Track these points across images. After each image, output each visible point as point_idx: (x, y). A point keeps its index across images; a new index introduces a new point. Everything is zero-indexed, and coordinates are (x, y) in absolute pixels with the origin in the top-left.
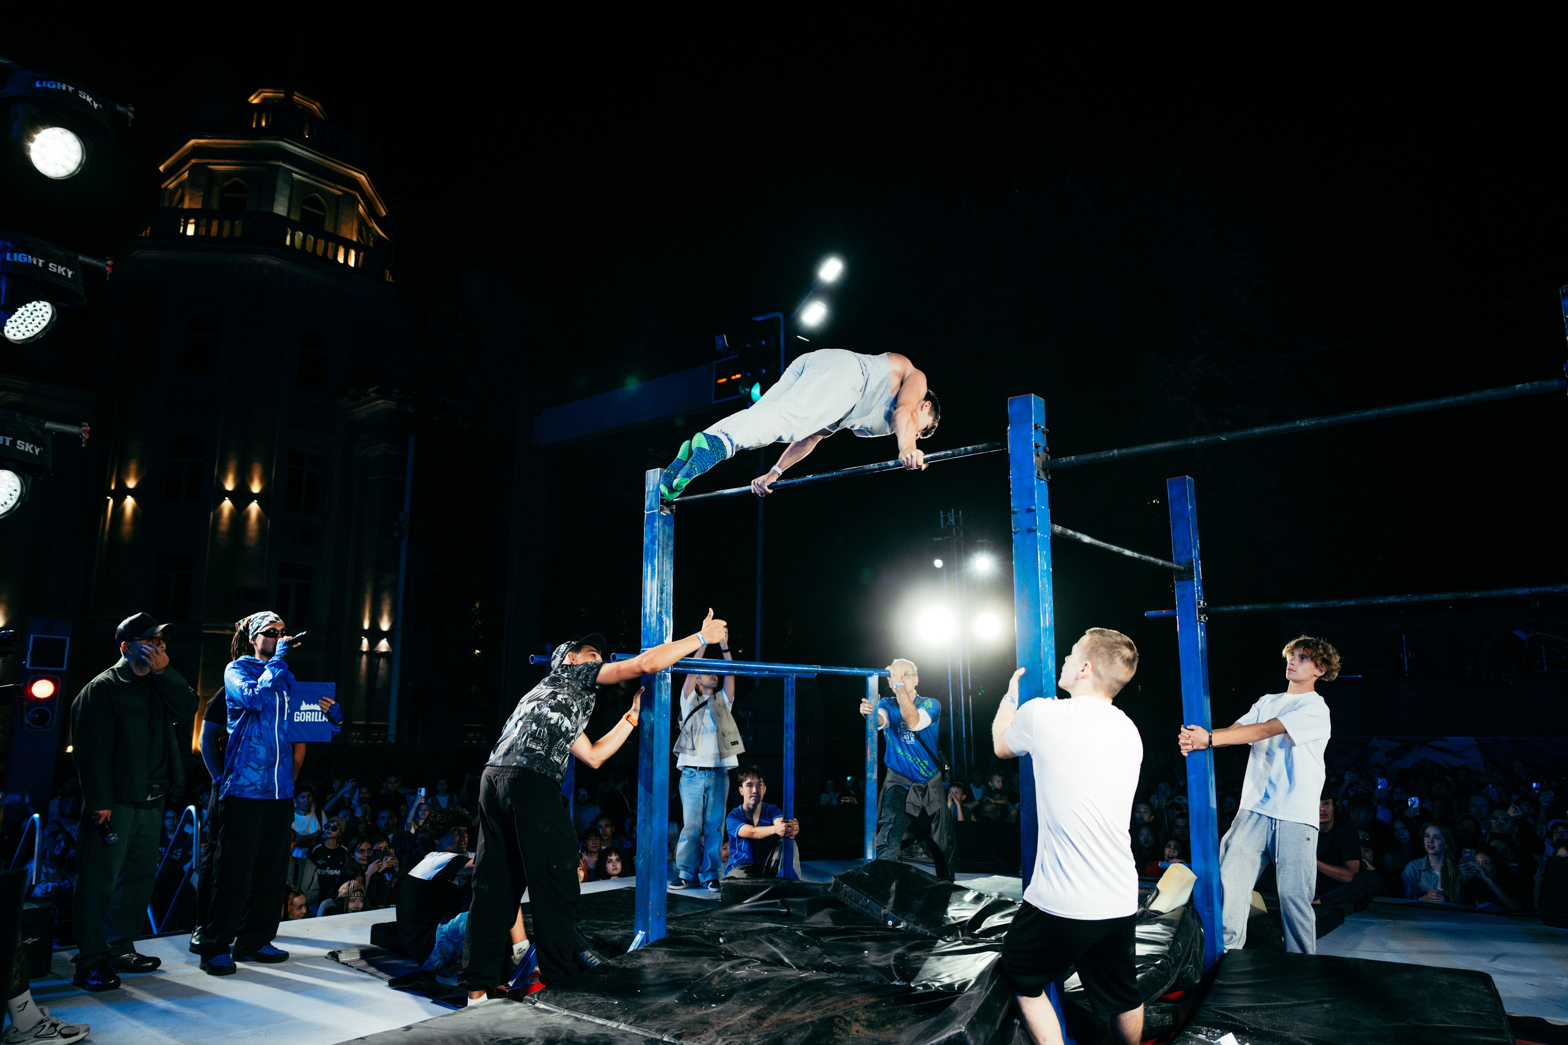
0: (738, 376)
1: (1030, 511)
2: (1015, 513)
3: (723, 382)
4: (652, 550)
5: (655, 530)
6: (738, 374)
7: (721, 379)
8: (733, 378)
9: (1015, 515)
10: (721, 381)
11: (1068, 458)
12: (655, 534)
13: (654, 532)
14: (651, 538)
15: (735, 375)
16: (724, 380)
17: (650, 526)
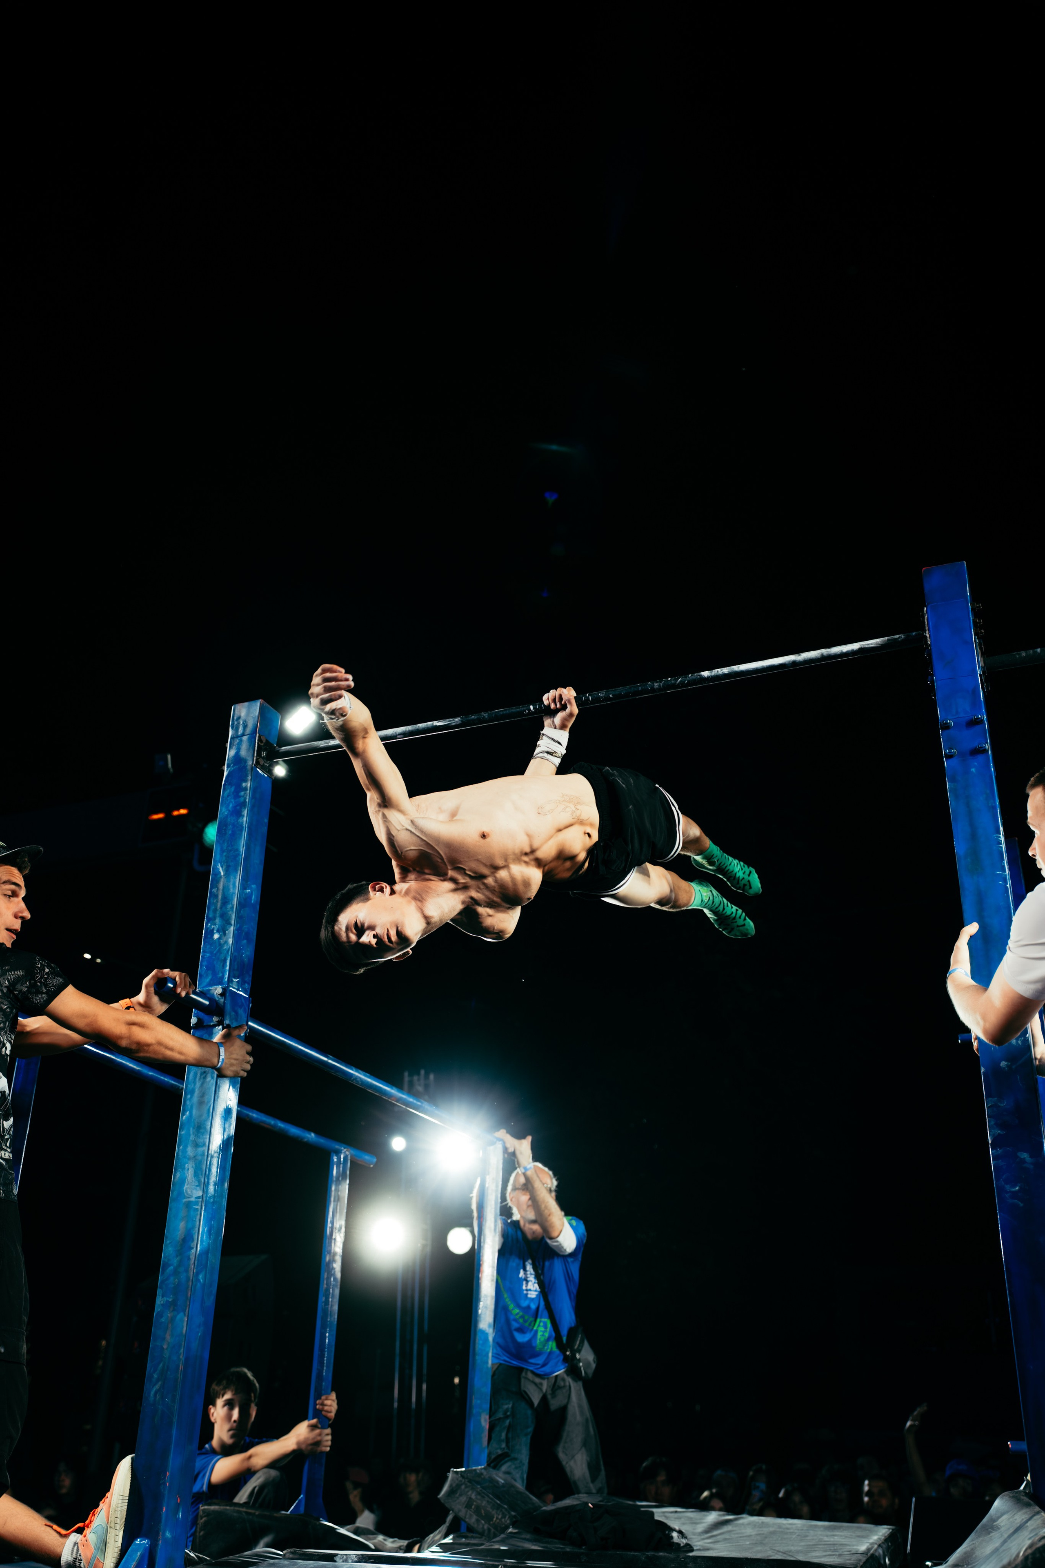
0: (183, 811)
1: (974, 722)
2: (946, 727)
3: (159, 820)
4: (234, 825)
5: (242, 793)
6: (183, 808)
7: (157, 813)
8: (176, 813)
9: (947, 732)
10: (155, 817)
11: (1031, 651)
12: (242, 799)
13: (240, 797)
14: (235, 807)
15: (178, 810)
16: (161, 816)
17: (233, 789)
